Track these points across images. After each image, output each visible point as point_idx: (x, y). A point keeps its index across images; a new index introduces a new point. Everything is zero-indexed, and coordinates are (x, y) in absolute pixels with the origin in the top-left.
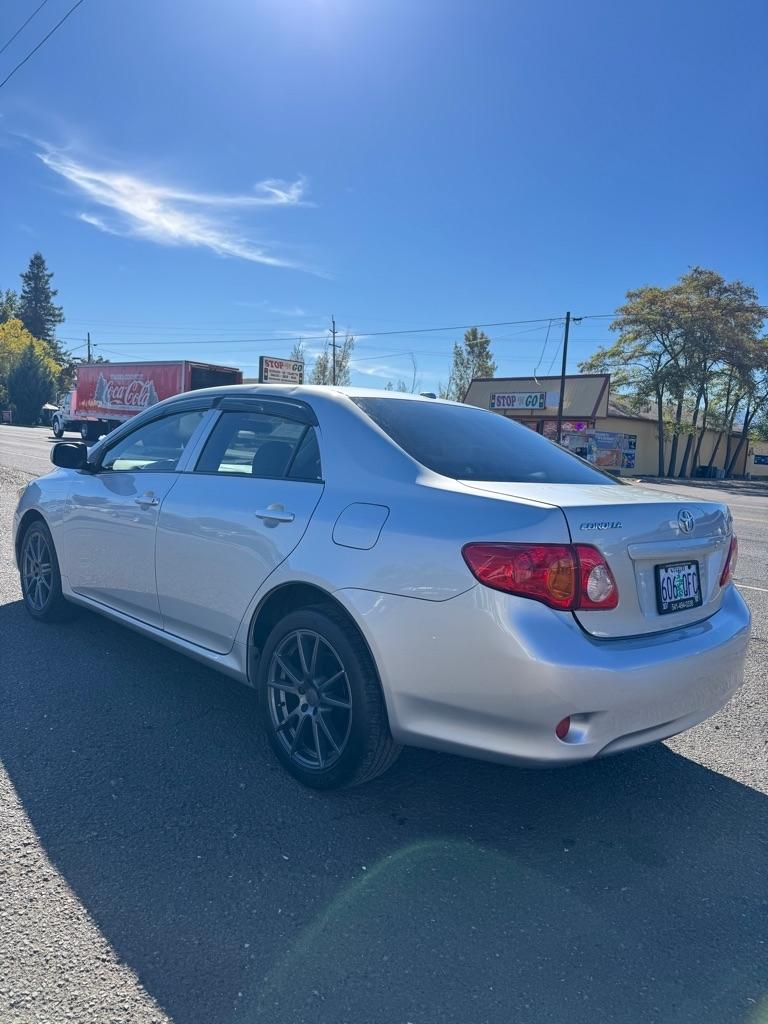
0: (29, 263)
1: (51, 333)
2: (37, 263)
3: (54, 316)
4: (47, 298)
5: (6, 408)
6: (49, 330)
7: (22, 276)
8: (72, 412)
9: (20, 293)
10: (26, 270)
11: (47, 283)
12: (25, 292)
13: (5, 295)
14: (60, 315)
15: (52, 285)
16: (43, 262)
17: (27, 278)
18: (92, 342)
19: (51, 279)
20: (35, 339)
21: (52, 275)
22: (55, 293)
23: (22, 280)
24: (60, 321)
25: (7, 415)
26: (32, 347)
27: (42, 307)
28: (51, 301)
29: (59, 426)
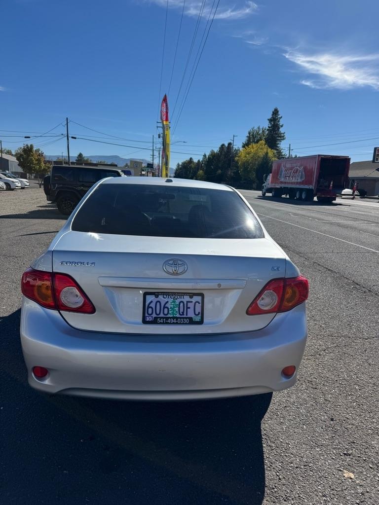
0: (272, 113)
1: (279, 145)
2: (276, 112)
3: (280, 137)
4: (279, 128)
5: (254, 182)
6: (278, 144)
7: (268, 120)
8: (270, 184)
9: (267, 128)
10: (270, 116)
11: (279, 121)
12: (269, 127)
13: (261, 130)
14: (283, 136)
15: (281, 123)
16: (278, 112)
17: (270, 120)
18: (291, 149)
19: (281, 119)
20: (269, 150)
21: (281, 117)
22: (282, 126)
23: (268, 122)
24: (283, 139)
25: (254, 185)
26: (267, 153)
27: (276, 134)
28: (280, 130)
29: (264, 190)
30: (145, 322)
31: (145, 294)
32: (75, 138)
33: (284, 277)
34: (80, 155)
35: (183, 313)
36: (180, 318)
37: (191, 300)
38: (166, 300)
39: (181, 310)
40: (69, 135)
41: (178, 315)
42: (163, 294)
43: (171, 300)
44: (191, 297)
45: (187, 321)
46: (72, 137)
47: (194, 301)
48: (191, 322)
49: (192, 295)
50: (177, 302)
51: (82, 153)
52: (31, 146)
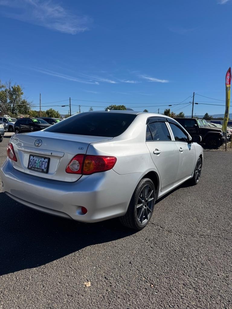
30: (28, 168)
31: (30, 155)
32: (197, 104)
33: (85, 154)
34: (207, 114)
35: (41, 166)
36: (39, 168)
37: (44, 160)
38: (36, 159)
39: (40, 165)
40: (194, 102)
41: (39, 167)
42: (36, 156)
43: (38, 159)
44: (45, 159)
45: (41, 170)
46: (196, 103)
47: (45, 161)
48: (43, 171)
49: (45, 158)
50: (40, 160)
51: (207, 113)
52: (169, 110)
